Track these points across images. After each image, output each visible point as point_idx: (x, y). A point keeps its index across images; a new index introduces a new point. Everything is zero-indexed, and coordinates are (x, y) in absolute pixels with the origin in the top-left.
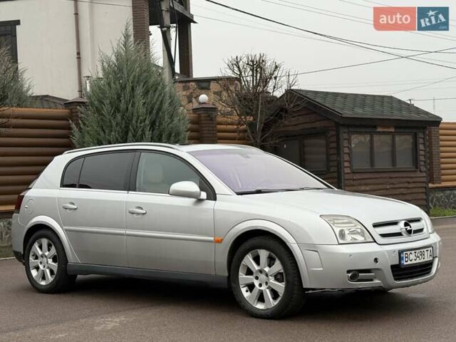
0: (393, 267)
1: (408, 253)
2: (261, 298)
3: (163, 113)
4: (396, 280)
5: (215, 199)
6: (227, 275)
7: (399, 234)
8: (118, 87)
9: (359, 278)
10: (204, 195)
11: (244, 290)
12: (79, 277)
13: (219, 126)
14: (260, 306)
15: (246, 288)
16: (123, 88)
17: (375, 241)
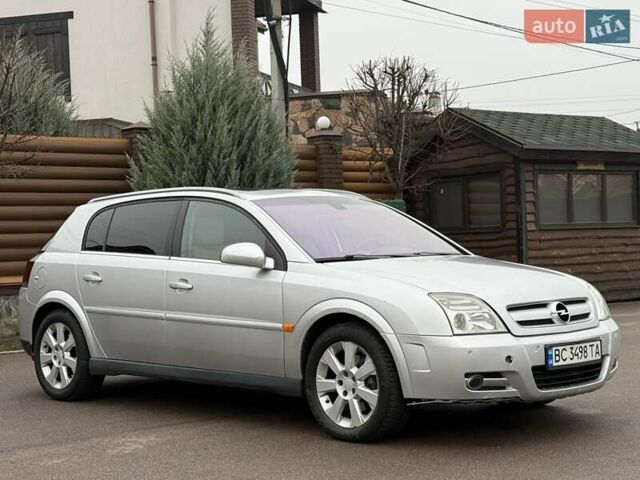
0: (534, 369)
1: (560, 348)
2: (346, 412)
3: (258, 143)
4: (540, 387)
5: (285, 269)
6: (301, 377)
7: (549, 321)
8: (194, 106)
9: (484, 385)
10: (270, 263)
11: (323, 400)
12: (108, 379)
13: (346, 163)
14: (345, 424)
15: (326, 397)
16: (201, 108)
17: (509, 332)
